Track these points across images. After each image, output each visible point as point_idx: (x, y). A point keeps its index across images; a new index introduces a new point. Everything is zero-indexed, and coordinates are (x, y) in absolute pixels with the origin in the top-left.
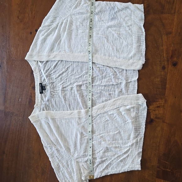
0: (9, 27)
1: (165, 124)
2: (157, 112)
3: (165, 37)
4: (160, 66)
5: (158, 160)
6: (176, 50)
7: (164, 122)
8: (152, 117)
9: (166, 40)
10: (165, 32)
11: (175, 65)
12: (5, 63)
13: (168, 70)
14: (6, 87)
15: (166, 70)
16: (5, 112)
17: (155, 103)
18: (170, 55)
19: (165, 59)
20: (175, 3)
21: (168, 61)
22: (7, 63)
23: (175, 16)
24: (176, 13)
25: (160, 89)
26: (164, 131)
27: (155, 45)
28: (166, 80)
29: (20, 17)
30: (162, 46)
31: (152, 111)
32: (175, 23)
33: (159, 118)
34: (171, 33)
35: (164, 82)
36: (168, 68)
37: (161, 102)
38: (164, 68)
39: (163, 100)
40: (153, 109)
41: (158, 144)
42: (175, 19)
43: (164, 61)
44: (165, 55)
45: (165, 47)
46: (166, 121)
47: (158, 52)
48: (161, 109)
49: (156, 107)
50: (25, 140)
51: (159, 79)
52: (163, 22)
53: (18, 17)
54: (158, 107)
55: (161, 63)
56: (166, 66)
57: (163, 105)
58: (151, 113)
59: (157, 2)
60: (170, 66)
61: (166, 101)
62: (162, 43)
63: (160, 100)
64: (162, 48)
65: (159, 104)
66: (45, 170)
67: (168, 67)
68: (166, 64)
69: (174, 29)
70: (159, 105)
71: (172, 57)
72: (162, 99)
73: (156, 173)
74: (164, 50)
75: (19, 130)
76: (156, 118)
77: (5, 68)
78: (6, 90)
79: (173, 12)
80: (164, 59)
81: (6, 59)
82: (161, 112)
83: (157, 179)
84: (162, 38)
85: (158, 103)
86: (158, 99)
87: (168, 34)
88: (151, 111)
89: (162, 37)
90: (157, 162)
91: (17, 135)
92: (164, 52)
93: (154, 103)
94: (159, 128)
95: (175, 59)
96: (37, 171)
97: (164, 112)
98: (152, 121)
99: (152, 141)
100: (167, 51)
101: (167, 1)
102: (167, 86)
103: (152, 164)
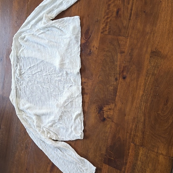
0: (9, 29)
1: (113, 123)
2: (109, 113)
3: (119, 55)
4: (114, 77)
5: (106, 150)
6: (126, 67)
7: (112, 121)
8: (105, 117)
9: (120, 58)
10: (119, 51)
11: (124, 78)
12: (5, 57)
14: (4, 77)
15: (118, 81)
16: (3, 97)
19: (118, 72)
20: (129, 29)
21: (120, 74)
22: (6, 58)
23: (128, 39)
24: (129, 37)
25: (112, 95)
26: (112, 128)
27: (112, 60)
28: (117, 89)
31: (105, 112)
32: (127, 45)
34: (124, 52)
35: (115, 90)
37: (112, 106)
38: (116, 79)
39: (114, 105)
41: (107, 138)
42: (128, 42)
43: (117, 74)
44: (118, 69)
45: (118, 63)
46: (114, 121)
47: (114, 66)
48: (112, 111)
49: (108, 109)
50: (15, 121)
51: (112, 88)
52: (119, 42)
53: (16, 22)
54: (110, 109)
55: (115, 75)
56: (118, 78)
57: (113, 108)
59: (116, 26)
60: (121, 79)
61: (115, 105)
62: (117, 59)
63: (111, 104)
64: (116, 63)
66: (28, 145)
68: (118, 76)
69: (126, 49)
70: (110, 108)
71: (123, 71)
72: (113, 103)
73: (104, 159)
74: (118, 65)
76: (108, 117)
77: (5, 62)
78: (4, 79)
79: (127, 35)
81: (5, 54)
82: (112, 114)
83: (104, 164)
84: (117, 56)
85: (110, 106)
87: (122, 52)
90: (105, 152)
91: (10, 116)
92: (118, 67)
93: (107, 106)
94: (109, 126)
95: (125, 73)
96: (22, 145)
97: (113, 114)
98: (104, 120)
99: (103, 135)
100: (120, 66)
101: (124, 26)
102: (118, 94)
103: (102, 152)
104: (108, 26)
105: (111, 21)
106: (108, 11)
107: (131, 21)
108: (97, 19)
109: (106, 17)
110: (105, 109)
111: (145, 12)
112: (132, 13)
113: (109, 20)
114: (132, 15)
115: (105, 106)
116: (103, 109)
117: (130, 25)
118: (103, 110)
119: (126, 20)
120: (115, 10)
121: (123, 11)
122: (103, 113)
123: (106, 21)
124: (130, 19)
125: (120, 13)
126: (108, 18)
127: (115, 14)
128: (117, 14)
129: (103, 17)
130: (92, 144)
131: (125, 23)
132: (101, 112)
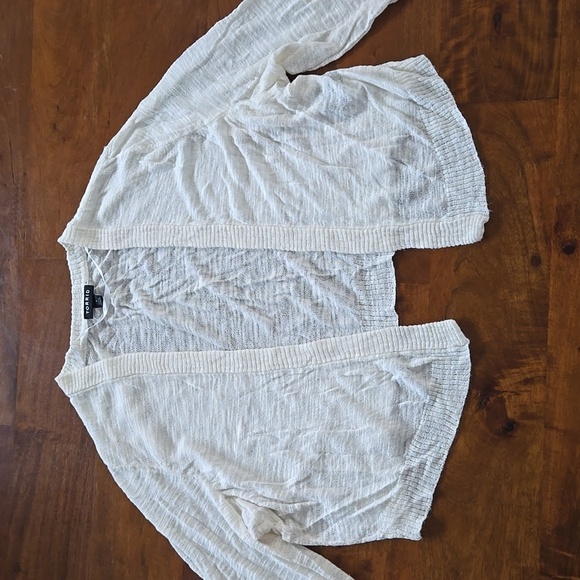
0: (23, 157)
1: (554, 433)
2: (525, 397)
3: (531, 169)
4: (523, 256)
5: (542, 548)
6: (569, 206)
7: (549, 426)
8: (510, 415)
9: (537, 178)
10: (530, 155)
11: (569, 249)
12: (13, 271)
13: (549, 266)
15: (544, 267)
16: (17, 433)
17: (518, 370)
18: (553, 222)
19: (538, 233)
20: (555, 67)
21: (547, 240)
22: (19, 271)
23: (560, 106)
24: (560, 97)
25: (528, 325)
26: (552, 454)
27: (505, 194)
28: (546, 296)
29: (60, 127)
30: (526, 195)
31: (509, 397)
32: (560, 127)
33: (532, 417)
34: (548, 156)
35: (539, 307)
36: (549, 261)
37: (535, 365)
38: (536, 261)
39: (543, 360)
40: (511, 389)
41: (535, 499)
42: (561, 115)
44: (536, 222)
45: (534, 199)
46: (555, 424)
47: (515, 214)
48: (538, 386)
49: (520, 382)
50: (89, 521)
51: (523, 297)
52: (524, 123)
53: (54, 126)
54: (527, 381)
55: (526, 248)
56: (543, 256)
57: (541, 373)
58: (507, 403)
59: (500, 67)
60: (555, 255)
61: (550, 361)
62: (526, 185)
63: (531, 360)
64: (525, 201)
65: (530, 372)
67: (550, 257)
68: (541, 248)
69: (558, 143)
70: (528, 376)
71: (558, 227)
72: (536, 355)
74: (533, 206)
75: (67, 489)
76: (525, 415)
77: (15, 288)
78: (17, 358)
79: (550, 93)
80: (535, 235)
81: (15, 259)
82: (539, 397)
84: (523, 173)
85: (525, 369)
86: (526, 357)
87: (541, 158)
88: (505, 397)
89: (523, 169)
90: (538, 557)
91: (61, 504)
92: (534, 213)
93: (513, 371)
94: (535, 449)
95: (569, 233)
97: (547, 396)
98: (510, 427)
99: (515, 491)
100: (541, 210)
101: (531, 63)
102: (551, 314)
103: (523, 565)
104: (464, 75)
105: (473, 52)
106: (455, 21)
107: (558, 40)
109: (452, 43)
110: (505, 384)
112: (560, 12)
113: (465, 53)
114: (560, 19)
115: (505, 372)
116: (496, 388)
117: (556, 54)
118: (499, 392)
119: (539, 38)
120: (486, 11)
121: (520, 9)
122: (502, 401)
123: (452, 59)
124: (553, 35)
125: (507, 18)
126: (458, 47)
127: (486, 27)
128: (496, 25)
129: (438, 45)
130: (472, 537)
131: (536, 50)
132: (488, 400)
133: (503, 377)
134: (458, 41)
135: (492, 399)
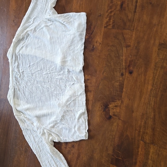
0: (6, 28)
1: (120, 121)
2: (115, 110)
3: (125, 49)
4: (119, 72)
5: (113, 149)
6: (132, 61)
7: (119, 119)
8: (111, 114)
9: (126, 52)
10: (125, 45)
11: (131, 73)
13: (125, 76)
14: (2, 78)
15: (124, 77)
17: (114, 103)
18: (128, 64)
19: (124, 67)
20: (134, 21)
21: (126, 69)
22: (3, 58)
23: (134, 33)
24: (134, 30)
25: (118, 91)
26: (119, 126)
27: (117, 55)
28: (123, 85)
29: (15, 21)
30: (122, 56)
31: (111, 109)
32: (133, 38)
33: (116, 116)
34: (129, 46)
35: (121, 86)
36: (125, 75)
37: (119, 103)
38: (122, 75)
39: (120, 101)
41: (114, 137)
42: (134, 35)
43: (123, 69)
44: (124, 64)
45: (124, 58)
46: (121, 118)
47: (119, 61)
48: (118, 108)
49: (114, 106)
50: (13, 123)
51: (118, 84)
52: (124, 36)
54: (116, 106)
55: (120, 71)
56: (124, 73)
57: (119, 105)
59: (120, 19)
60: (127, 74)
61: (122, 102)
62: (123, 53)
63: (118, 101)
64: (122, 58)
65: (117, 104)
67: (126, 74)
68: (124, 71)
69: (132, 43)
70: (116, 105)
71: (129, 66)
72: (119, 100)
73: (111, 160)
74: (124, 60)
75: (9, 115)
76: (114, 115)
77: (2, 62)
79: (132, 29)
80: (123, 68)
81: (3, 55)
82: (118, 111)
83: (111, 165)
84: (122, 50)
85: (116, 103)
86: (116, 100)
88: (110, 109)
89: (122, 49)
90: (112, 151)
91: (8, 118)
93: (113, 103)
94: (115, 124)
95: (131, 68)
96: (21, 149)
97: (120, 111)
98: (110, 117)
99: (109, 134)
100: (125, 61)
101: (128, 19)
102: (124, 90)
103: (108, 153)
104: (111, 20)
105: (114, 14)
106: (111, 5)
107: (136, 13)
108: (100, 14)
109: (110, 11)
110: (111, 106)
111: (151, 3)
112: (138, 5)
113: (112, 14)
114: (138, 7)
115: (111, 103)
116: (108, 107)
117: (135, 18)
118: (109, 108)
119: (131, 12)
120: (119, 3)
121: (128, 3)
122: (109, 110)
123: (109, 15)
124: (135, 12)
125: (124, 5)
126: (111, 12)
127: (119, 7)
128: (121, 7)
129: (106, 11)
130: (98, 144)
131: (130, 16)
132: (106, 109)
133: (110, 104)
134: (111, 10)
135: (107, 109)
